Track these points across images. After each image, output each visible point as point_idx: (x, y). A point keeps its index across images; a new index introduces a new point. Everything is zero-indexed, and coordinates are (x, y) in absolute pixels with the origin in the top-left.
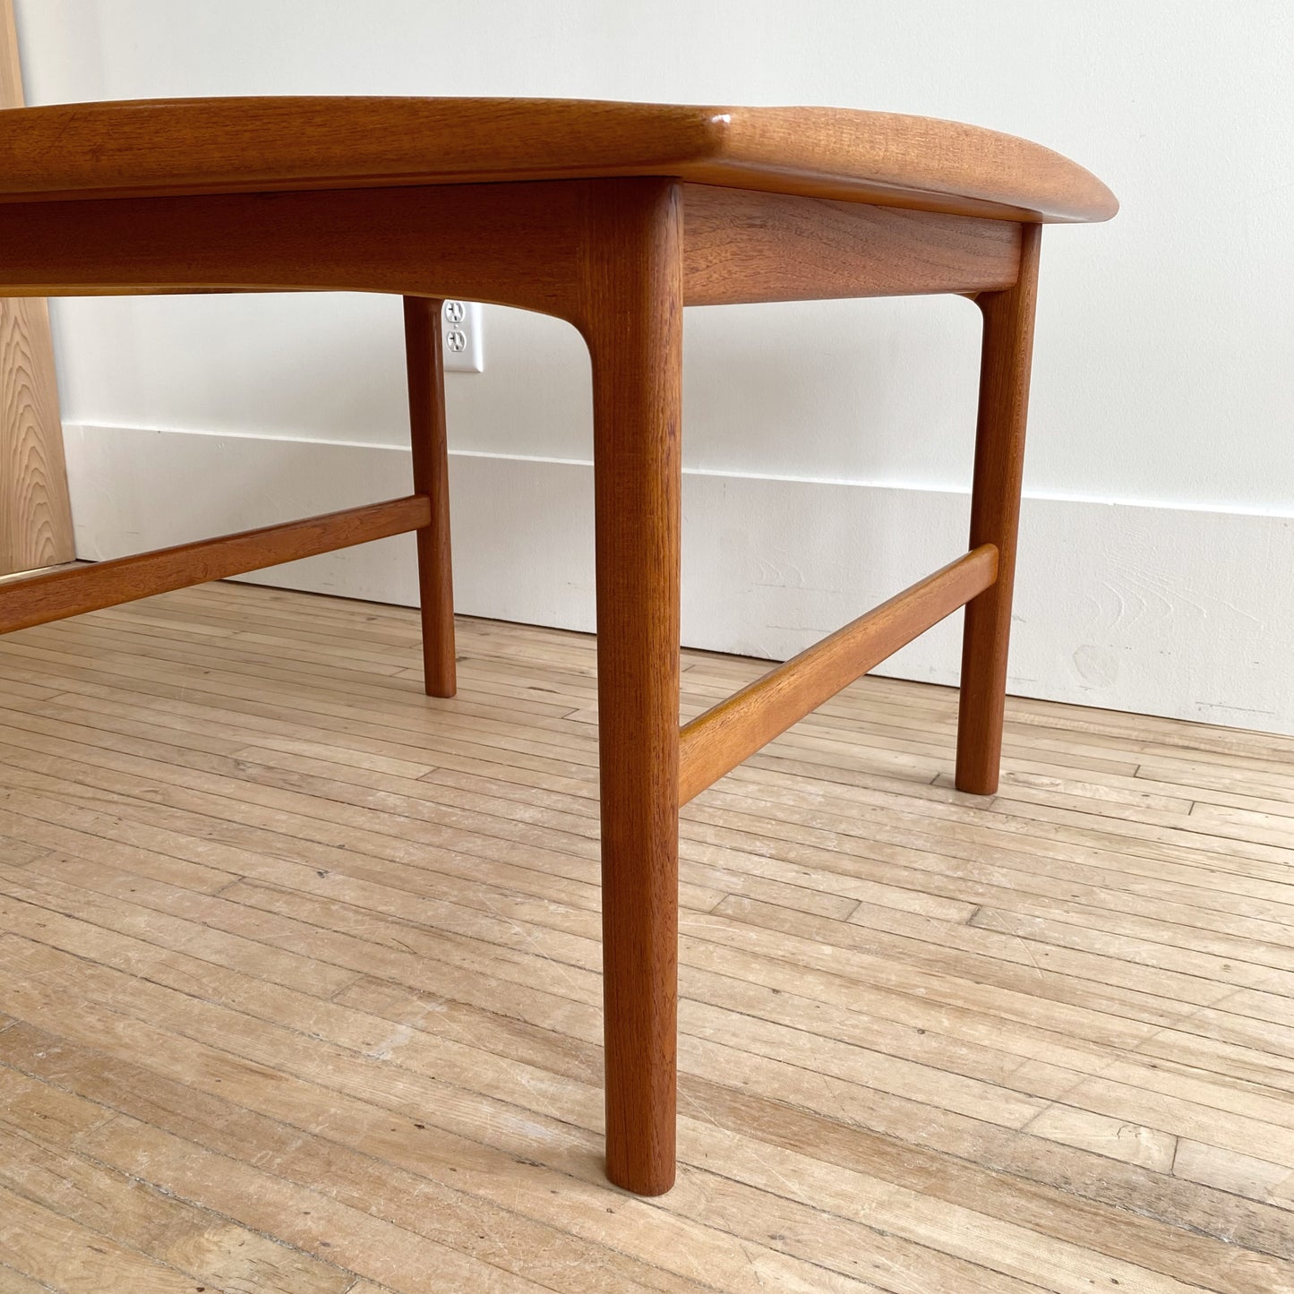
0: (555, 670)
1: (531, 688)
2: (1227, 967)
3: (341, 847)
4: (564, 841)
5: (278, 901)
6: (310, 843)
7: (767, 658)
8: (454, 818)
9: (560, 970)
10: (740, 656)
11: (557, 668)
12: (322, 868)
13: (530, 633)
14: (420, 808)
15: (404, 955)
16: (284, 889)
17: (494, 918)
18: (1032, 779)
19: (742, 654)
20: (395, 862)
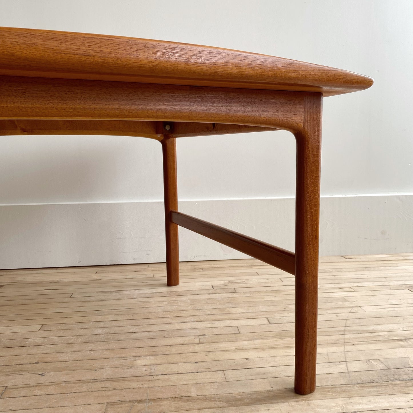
0: (47, 282)
1: (45, 290)
2: (337, 316)
3: (37, 363)
4: (124, 336)
5: (35, 390)
6: (21, 365)
7: (121, 264)
8: (72, 340)
9: (176, 376)
10: (110, 265)
11: (47, 281)
12: (40, 372)
13: (20, 272)
14: (54, 340)
15: (113, 391)
16: (31, 385)
17: (131, 368)
18: (237, 281)
19: (111, 264)
20: (67, 361)
